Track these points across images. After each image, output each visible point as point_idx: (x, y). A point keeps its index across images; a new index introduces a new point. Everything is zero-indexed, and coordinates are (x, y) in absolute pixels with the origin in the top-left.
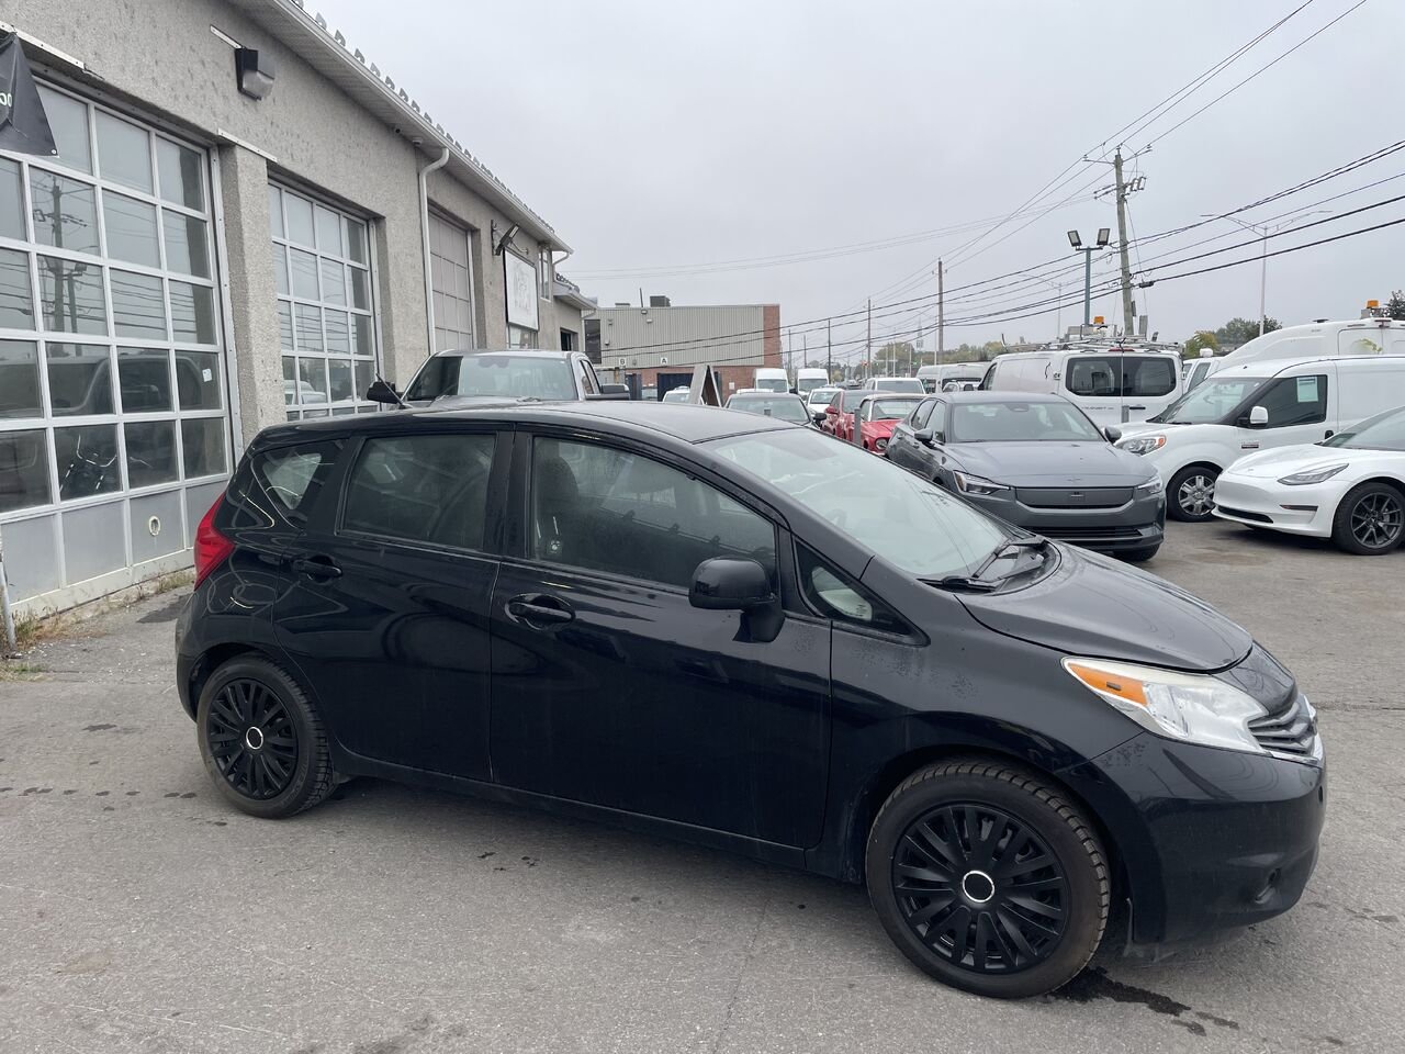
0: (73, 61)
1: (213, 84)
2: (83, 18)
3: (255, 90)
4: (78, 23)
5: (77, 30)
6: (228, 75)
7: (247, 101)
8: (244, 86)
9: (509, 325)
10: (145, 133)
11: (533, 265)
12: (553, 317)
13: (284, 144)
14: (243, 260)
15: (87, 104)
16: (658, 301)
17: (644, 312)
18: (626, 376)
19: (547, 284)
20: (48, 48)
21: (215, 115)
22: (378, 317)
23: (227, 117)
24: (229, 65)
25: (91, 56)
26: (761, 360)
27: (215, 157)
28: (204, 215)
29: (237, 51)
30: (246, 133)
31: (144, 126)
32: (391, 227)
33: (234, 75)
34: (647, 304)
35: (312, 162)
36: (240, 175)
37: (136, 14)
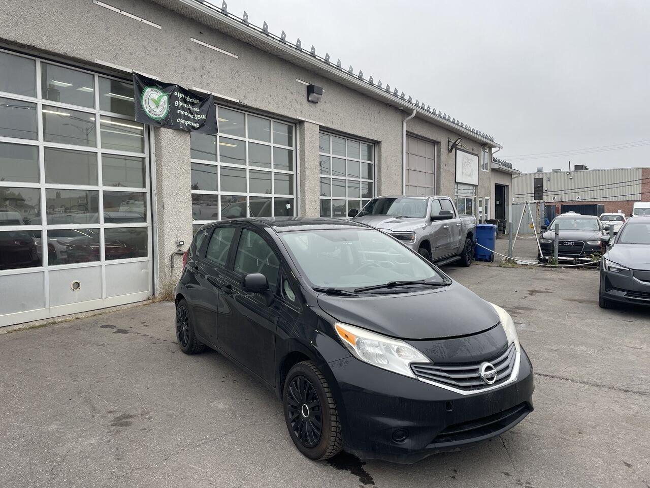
0: (234, 100)
1: (296, 100)
2: (240, 85)
3: (315, 100)
4: (238, 87)
5: (237, 89)
6: (304, 96)
7: (311, 104)
8: (310, 99)
9: (457, 183)
10: (269, 121)
11: (476, 155)
12: (490, 178)
13: (328, 118)
14: (305, 164)
15: (244, 114)
16: (579, 168)
17: (568, 174)
18: (545, 206)
19: (487, 164)
20: (224, 97)
21: (296, 111)
22: (376, 183)
23: (302, 111)
24: (305, 92)
25: (242, 97)
26: (639, 197)
27: (298, 126)
28: (293, 148)
29: (308, 86)
30: (310, 116)
31: (268, 118)
32: (383, 145)
33: (306, 95)
34: (573, 169)
35: (343, 123)
36: (305, 132)
37: (263, 80)
